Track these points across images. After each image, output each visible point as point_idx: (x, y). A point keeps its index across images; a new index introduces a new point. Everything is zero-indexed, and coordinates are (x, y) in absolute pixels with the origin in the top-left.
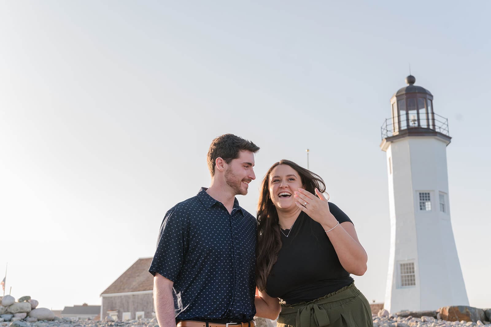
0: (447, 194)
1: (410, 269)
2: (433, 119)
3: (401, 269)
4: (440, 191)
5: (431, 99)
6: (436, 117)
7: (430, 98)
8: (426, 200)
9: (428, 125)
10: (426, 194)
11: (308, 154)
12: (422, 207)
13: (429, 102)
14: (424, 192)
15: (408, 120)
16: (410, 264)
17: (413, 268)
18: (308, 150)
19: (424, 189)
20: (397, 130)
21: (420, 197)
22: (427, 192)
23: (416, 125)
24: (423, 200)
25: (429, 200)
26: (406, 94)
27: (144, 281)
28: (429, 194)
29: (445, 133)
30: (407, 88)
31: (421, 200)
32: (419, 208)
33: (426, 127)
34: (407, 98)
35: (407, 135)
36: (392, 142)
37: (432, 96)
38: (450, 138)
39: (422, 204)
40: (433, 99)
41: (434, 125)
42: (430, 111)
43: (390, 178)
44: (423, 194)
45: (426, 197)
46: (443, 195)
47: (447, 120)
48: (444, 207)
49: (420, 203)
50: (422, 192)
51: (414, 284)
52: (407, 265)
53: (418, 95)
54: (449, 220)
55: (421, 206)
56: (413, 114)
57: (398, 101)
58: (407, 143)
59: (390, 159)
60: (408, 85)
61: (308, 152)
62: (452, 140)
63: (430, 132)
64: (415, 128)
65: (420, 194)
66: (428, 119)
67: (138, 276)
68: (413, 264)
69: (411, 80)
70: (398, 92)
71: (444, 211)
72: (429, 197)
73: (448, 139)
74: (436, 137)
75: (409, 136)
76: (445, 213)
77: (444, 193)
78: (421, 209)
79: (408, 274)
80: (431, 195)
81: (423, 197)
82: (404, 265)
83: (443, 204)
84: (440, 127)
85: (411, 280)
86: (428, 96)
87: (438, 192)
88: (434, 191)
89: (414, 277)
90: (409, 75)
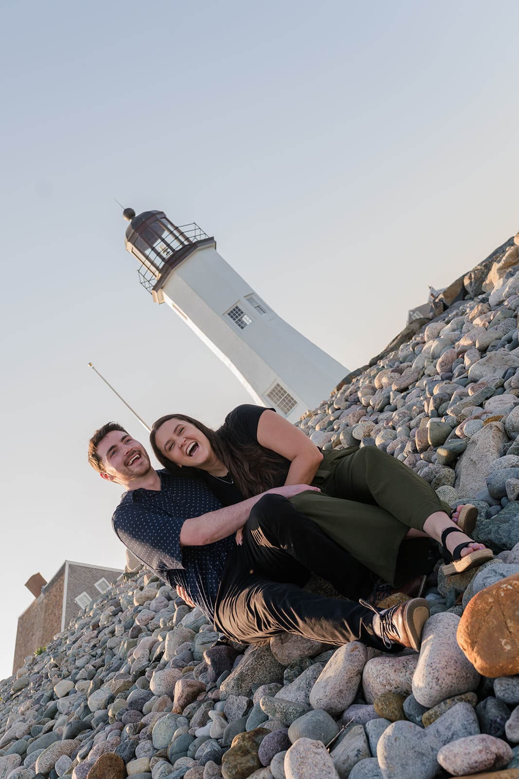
0: (254, 293)
1: (280, 392)
2: (182, 234)
3: (272, 399)
4: (245, 297)
5: (164, 216)
6: (182, 229)
7: (162, 216)
8: (239, 315)
9: (182, 243)
10: (234, 310)
11: (93, 368)
12: (242, 325)
13: (164, 220)
14: (232, 309)
15: (158, 254)
16: (275, 387)
17: (282, 389)
18: (90, 364)
19: (229, 307)
20: (157, 273)
21: (232, 317)
22: (234, 307)
23: (171, 252)
24: (237, 317)
25: (242, 313)
26: (136, 231)
27: (43, 635)
28: (237, 307)
29: (203, 237)
30: (132, 224)
31: (234, 319)
32: (239, 328)
33: (181, 247)
34: (140, 234)
35: (170, 269)
36: (162, 288)
37: (162, 213)
38: (212, 238)
39: (240, 323)
40: (165, 215)
41: (187, 239)
42: (172, 229)
43: (189, 322)
44: (232, 312)
45: (237, 312)
46: (251, 297)
47: (194, 223)
48: (262, 308)
49: (237, 322)
50: (229, 311)
51: (296, 403)
52: (273, 390)
53: (147, 222)
54: (276, 316)
55: (239, 325)
56: (159, 246)
57: (134, 244)
58: (177, 277)
59: (174, 306)
60: (131, 220)
61: (93, 366)
62: (215, 239)
63: (189, 248)
64: (172, 256)
65: (229, 314)
66: (177, 238)
67: (32, 635)
68: (278, 385)
69: (129, 213)
70: (127, 236)
71: (264, 312)
72: (240, 310)
73: (210, 241)
74: (198, 248)
75: (172, 268)
76: (267, 313)
77: (249, 295)
78: (242, 328)
79: (282, 399)
80: (240, 307)
81: (234, 315)
82: (271, 393)
83: (258, 306)
84: (194, 236)
85: (289, 401)
86: (158, 216)
87: (244, 299)
88: (239, 301)
89: (289, 396)
90: (124, 210)
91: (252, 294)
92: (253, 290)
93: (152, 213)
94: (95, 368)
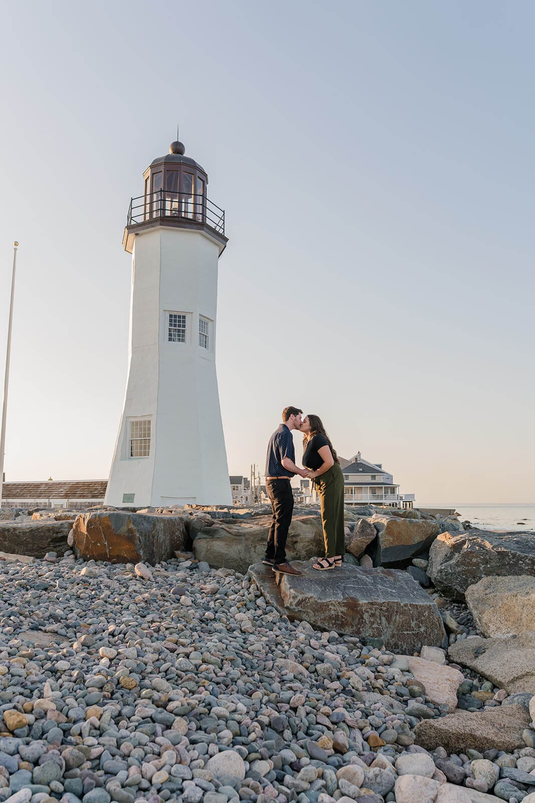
1: (145, 430)
2: (204, 207)
3: (132, 430)
4: (200, 315)
5: (204, 180)
6: (208, 205)
7: (203, 177)
8: (179, 326)
9: (195, 215)
10: (179, 317)
11: (15, 249)
12: (173, 336)
13: (200, 182)
14: (177, 314)
16: (145, 422)
17: (149, 429)
18: (16, 244)
19: (178, 309)
20: (148, 215)
21: (171, 321)
22: (182, 314)
23: (176, 214)
24: (175, 326)
25: (184, 326)
26: (166, 164)
28: (184, 317)
29: (218, 229)
30: (168, 157)
31: (171, 325)
32: (167, 337)
33: (191, 217)
34: (167, 171)
35: (159, 223)
36: (137, 234)
37: (206, 175)
38: (226, 240)
39: (173, 332)
40: (207, 180)
41: (204, 215)
44: (175, 316)
45: (179, 321)
46: (206, 324)
47: (224, 212)
48: (206, 340)
49: (170, 330)
50: (173, 314)
51: (149, 454)
52: (141, 422)
53: (183, 167)
54: (212, 360)
55: (170, 335)
57: (152, 175)
58: (159, 237)
60: (173, 154)
61: (17, 247)
62: (229, 243)
63: (198, 224)
64: (173, 217)
65: (171, 316)
68: (149, 422)
69: (178, 148)
70: (155, 162)
71: (206, 347)
72: (184, 322)
74: (202, 232)
75: (161, 224)
76: (208, 349)
77: (209, 319)
78: (170, 340)
79: (140, 439)
80: (187, 319)
81: (175, 321)
82: (137, 423)
83: (206, 336)
84: (212, 220)
85: (145, 447)
86: (198, 174)
87: (198, 316)
88: (192, 313)
89: (149, 443)
90: (177, 141)
91: (213, 321)
92: (216, 319)
93: (195, 164)
94: (17, 251)
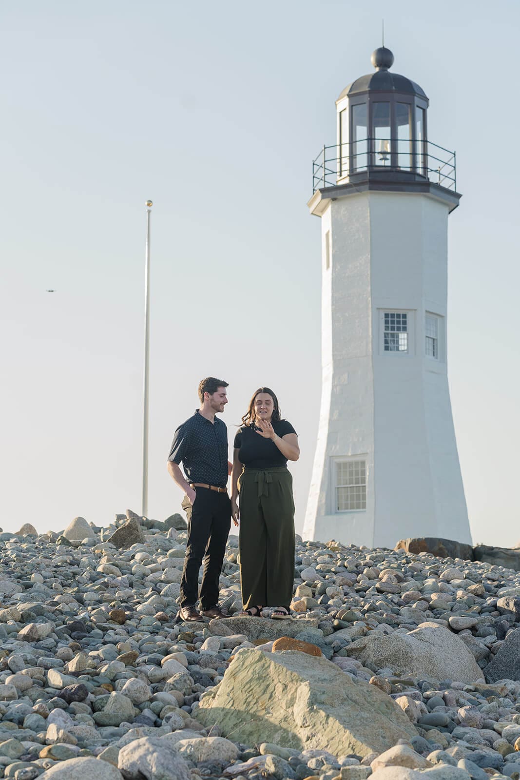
0: (443, 317)
1: (357, 473)
2: (425, 155)
3: (339, 473)
4: (428, 311)
7: (421, 103)
8: (399, 329)
9: (414, 166)
10: (398, 316)
12: (390, 343)
13: (419, 113)
14: (396, 312)
15: (371, 152)
16: (357, 463)
17: (363, 473)
19: (396, 306)
20: (346, 172)
21: (386, 322)
22: (401, 313)
23: (388, 163)
24: (393, 328)
25: (405, 329)
26: (371, 91)
28: (405, 316)
29: (446, 184)
30: (375, 76)
31: (387, 328)
32: (383, 344)
33: (409, 170)
34: (372, 103)
35: (367, 186)
36: (334, 199)
37: (427, 100)
38: (458, 196)
39: (390, 339)
40: (428, 106)
41: (425, 168)
42: (419, 136)
43: (327, 276)
44: (393, 316)
45: (398, 322)
46: (438, 318)
47: (454, 154)
48: (435, 346)
49: (386, 335)
50: (390, 312)
51: (364, 506)
52: (351, 465)
53: (396, 96)
55: (386, 342)
57: (352, 106)
58: (366, 203)
59: (327, 235)
60: (377, 70)
62: (461, 200)
63: (416, 183)
64: (384, 171)
65: (387, 315)
66: (414, 154)
68: (364, 464)
69: (384, 57)
70: (354, 87)
71: (434, 354)
72: (405, 323)
73: (451, 199)
75: (370, 189)
76: (437, 358)
77: (436, 315)
78: (386, 348)
79: (351, 485)
80: (409, 319)
81: (393, 322)
82: (345, 464)
83: (433, 338)
85: (358, 496)
86: (417, 98)
87: (424, 314)
88: (416, 309)
89: (364, 491)
90: (381, 46)
92: (446, 312)
93: (413, 87)
